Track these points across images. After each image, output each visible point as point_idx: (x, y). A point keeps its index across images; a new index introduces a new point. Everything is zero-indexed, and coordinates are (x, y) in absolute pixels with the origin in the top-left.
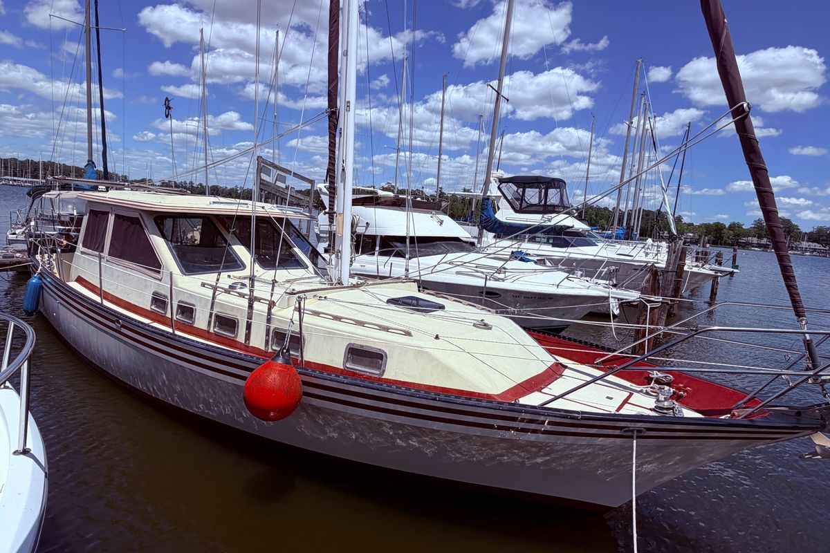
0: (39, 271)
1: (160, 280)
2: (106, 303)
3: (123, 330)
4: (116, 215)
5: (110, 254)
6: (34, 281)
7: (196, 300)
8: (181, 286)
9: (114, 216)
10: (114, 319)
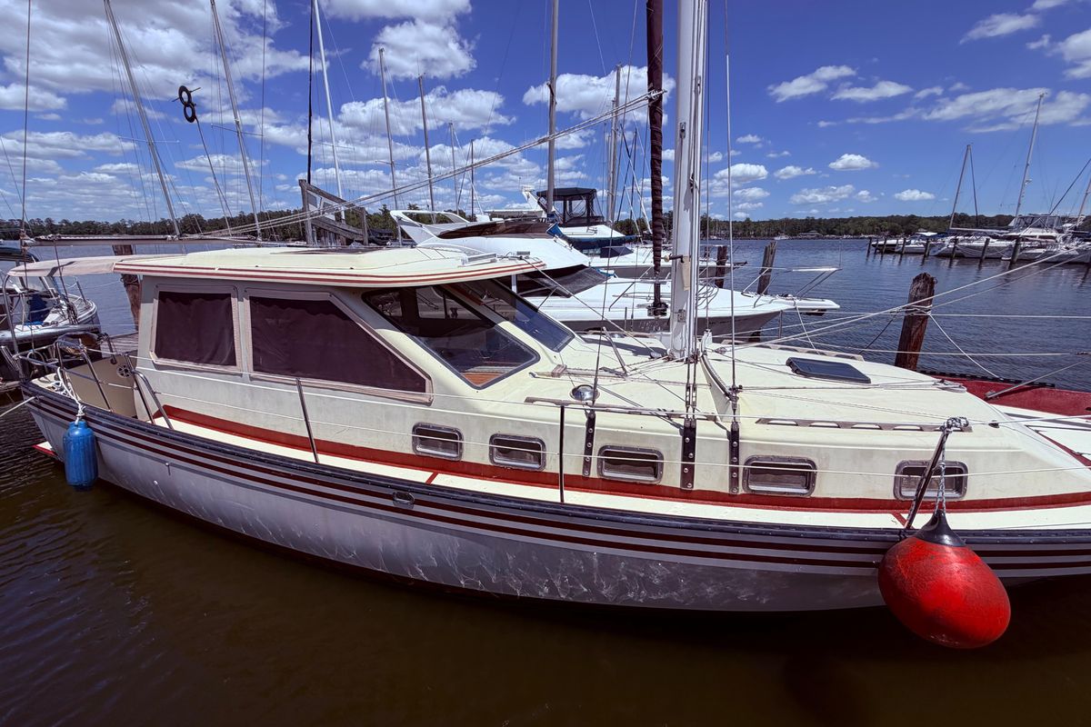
0: (80, 413)
1: (428, 404)
2: (325, 459)
3: (417, 508)
4: (253, 300)
5: (257, 367)
6: (77, 433)
7: (539, 430)
8: (486, 410)
9: (247, 302)
10: (390, 492)
